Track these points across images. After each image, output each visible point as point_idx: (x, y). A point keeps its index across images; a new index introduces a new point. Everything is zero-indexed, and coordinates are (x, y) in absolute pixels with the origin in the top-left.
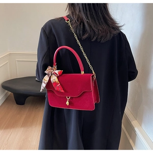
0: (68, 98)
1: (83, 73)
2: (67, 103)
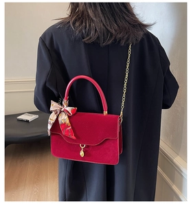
0: (83, 146)
1: (105, 113)
2: (82, 154)
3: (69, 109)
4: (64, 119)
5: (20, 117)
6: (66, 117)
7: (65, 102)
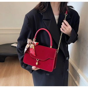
0: (38, 60)
2: (37, 63)
3: (35, 43)
4: (32, 46)
5: (12, 45)
6: (33, 46)
7: (34, 39)
